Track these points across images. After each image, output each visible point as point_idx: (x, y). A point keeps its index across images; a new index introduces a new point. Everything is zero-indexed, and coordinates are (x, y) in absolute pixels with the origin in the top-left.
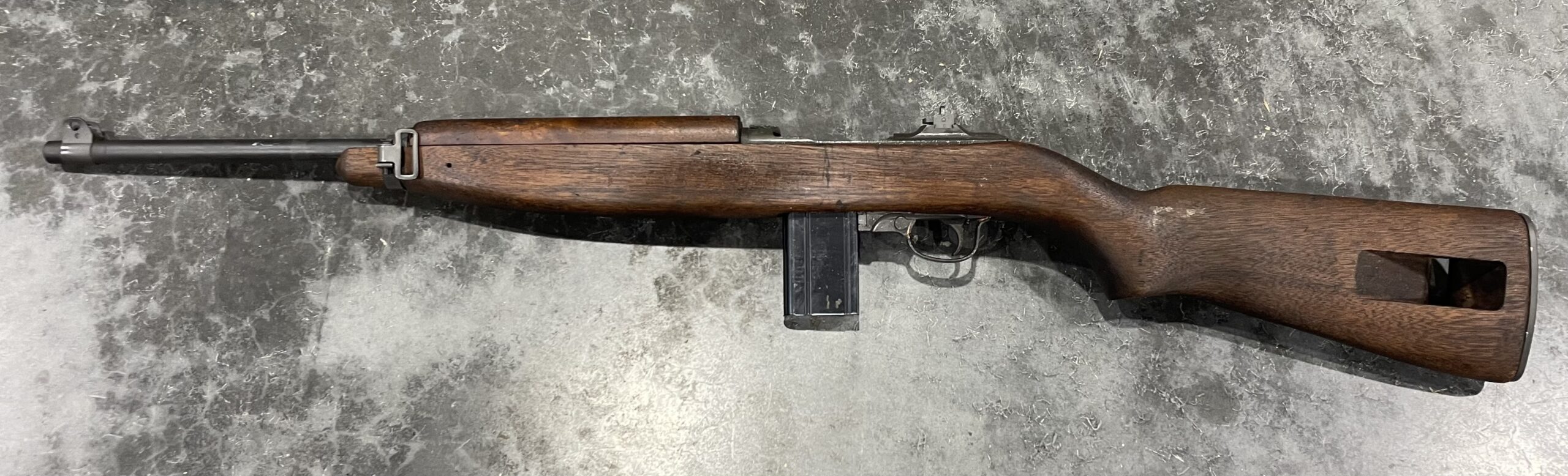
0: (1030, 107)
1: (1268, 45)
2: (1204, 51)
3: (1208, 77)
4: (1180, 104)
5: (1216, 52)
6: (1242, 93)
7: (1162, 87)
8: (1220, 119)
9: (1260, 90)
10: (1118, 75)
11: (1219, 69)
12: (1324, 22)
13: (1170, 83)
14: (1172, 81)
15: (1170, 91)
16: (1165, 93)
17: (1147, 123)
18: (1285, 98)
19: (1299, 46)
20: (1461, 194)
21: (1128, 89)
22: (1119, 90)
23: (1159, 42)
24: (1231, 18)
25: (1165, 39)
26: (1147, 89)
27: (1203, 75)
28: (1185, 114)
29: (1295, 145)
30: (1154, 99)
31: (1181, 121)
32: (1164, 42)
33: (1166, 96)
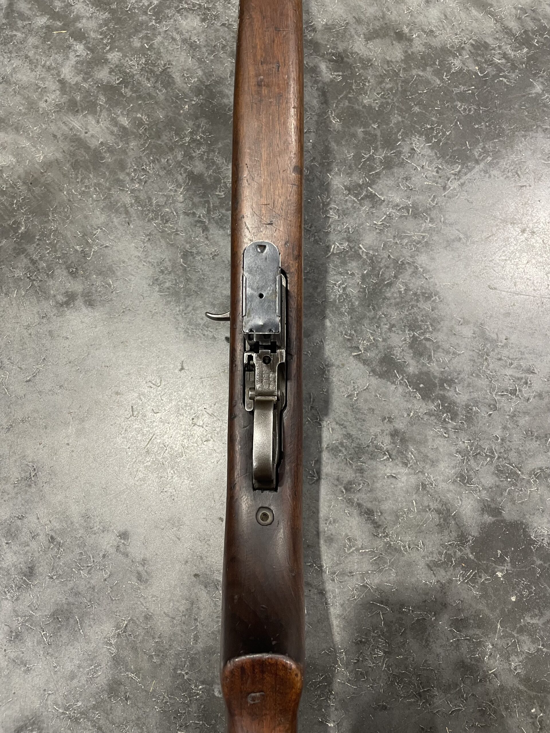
0: (11, 176)
1: (162, 43)
2: (119, 70)
3: (130, 87)
4: (118, 116)
5: (128, 66)
6: (159, 85)
7: (101, 111)
8: (151, 112)
9: (170, 77)
10: (65, 119)
11: (135, 77)
12: (194, 7)
13: (105, 105)
14: (106, 103)
15: (108, 111)
16: (105, 114)
17: (102, 143)
18: (191, 73)
19: (184, 31)
20: (337, 75)
21: (77, 125)
22: (71, 129)
23: (85, 80)
24: (130, 37)
25: (87, 75)
26: (90, 117)
27: (126, 87)
28: (125, 121)
29: (211, 103)
30: (98, 122)
31: (124, 128)
32: (88, 79)
33: (106, 116)
